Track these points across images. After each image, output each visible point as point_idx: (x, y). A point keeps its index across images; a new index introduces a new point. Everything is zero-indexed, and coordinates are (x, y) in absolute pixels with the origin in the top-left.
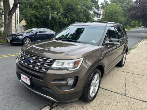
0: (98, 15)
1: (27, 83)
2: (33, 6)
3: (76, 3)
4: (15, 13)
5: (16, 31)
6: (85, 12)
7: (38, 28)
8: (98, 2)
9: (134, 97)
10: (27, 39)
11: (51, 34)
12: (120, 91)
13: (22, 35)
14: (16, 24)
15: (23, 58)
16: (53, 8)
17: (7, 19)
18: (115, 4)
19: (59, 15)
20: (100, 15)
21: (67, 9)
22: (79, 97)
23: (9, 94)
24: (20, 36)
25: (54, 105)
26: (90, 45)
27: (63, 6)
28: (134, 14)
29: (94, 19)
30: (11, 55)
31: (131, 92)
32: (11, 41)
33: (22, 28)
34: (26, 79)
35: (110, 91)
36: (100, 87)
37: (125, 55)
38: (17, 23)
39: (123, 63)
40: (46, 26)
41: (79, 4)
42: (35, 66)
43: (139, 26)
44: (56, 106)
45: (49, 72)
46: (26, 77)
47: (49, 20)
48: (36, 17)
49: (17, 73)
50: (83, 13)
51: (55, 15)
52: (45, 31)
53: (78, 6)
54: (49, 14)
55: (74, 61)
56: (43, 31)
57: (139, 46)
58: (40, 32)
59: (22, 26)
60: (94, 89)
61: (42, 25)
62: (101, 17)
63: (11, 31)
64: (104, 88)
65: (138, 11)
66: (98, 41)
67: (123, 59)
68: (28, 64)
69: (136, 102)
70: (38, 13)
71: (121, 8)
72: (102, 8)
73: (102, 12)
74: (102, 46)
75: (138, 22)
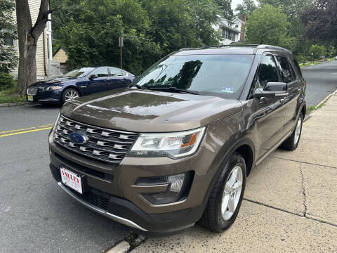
0: (230, 33)
1: (76, 189)
2: (83, 17)
3: (179, 7)
4: (42, 35)
5: (46, 75)
6: (202, 27)
7: (96, 66)
8: (229, 4)
9: (326, 220)
10: (70, 93)
11: (125, 79)
12: (291, 206)
13: (58, 84)
14: (44, 58)
15: (66, 132)
16: (128, 21)
17: (26, 48)
18: (269, 7)
19: (141, 35)
20: (236, 33)
21: (160, 22)
22: (197, 220)
23: (35, 215)
24: (55, 85)
25: (138, 240)
27: (150, 14)
28: (317, 29)
29: (221, 42)
30: (37, 128)
31: (317, 207)
32: (36, 98)
33: (58, 67)
35: (267, 206)
36: (244, 197)
37: (300, 122)
38: (47, 57)
39: (295, 142)
40: (112, 61)
41: (188, 10)
42: (93, 149)
43: (327, 56)
44: (143, 241)
46: (74, 175)
47: (119, 48)
48: (91, 43)
49: (52, 166)
50: (197, 29)
51: (133, 35)
52: (112, 73)
53: (186, 15)
54: (120, 35)
55: (182, 135)
56: (106, 73)
57: (329, 102)
58: (99, 76)
59: (59, 65)
60: (231, 202)
61: (104, 60)
62: (238, 38)
63: (35, 76)
64: (253, 199)
65: (325, 21)
67: (294, 132)
68: (77, 146)
69: (332, 230)
70: (94, 33)
71: (285, 16)
72: (239, 18)
73: (240, 26)
74: (247, 99)
75: (326, 47)
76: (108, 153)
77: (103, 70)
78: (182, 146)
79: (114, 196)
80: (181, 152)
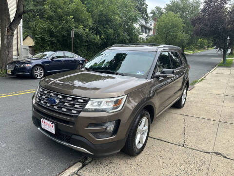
0: (146, 29)
2: (46, 16)
3: (112, 12)
5: (18, 55)
6: (127, 25)
7: (56, 50)
8: (146, 9)
9: (195, 148)
10: (37, 69)
11: (75, 60)
12: (176, 141)
13: (29, 63)
15: (44, 97)
16: (78, 20)
17: (6, 37)
18: (172, 13)
19: (86, 30)
20: (150, 29)
21: (99, 21)
22: (122, 148)
24: (27, 64)
25: (87, 162)
26: (134, 78)
27: (93, 16)
28: (201, 29)
29: (140, 36)
30: (16, 93)
31: (191, 141)
32: (13, 72)
33: (27, 50)
34: (49, 126)
36: (149, 136)
37: (185, 91)
38: (19, 43)
39: (183, 103)
40: (66, 47)
41: (118, 14)
42: (62, 108)
43: (208, 46)
44: (90, 162)
45: (82, 114)
46: (50, 123)
47: (71, 38)
48: (51, 34)
50: (124, 27)
51: (81, 30)
52: (66, 55)
53: (117, 17)
54: (72, 29)
55: (114, 99)
56: (63, 56)
57: (207, 78)
58: (58, 57)
59: (28, 48)
60: (141, 138)
61: (60, 46)
62: (151, 33)
63: (12, 56)
64: (155, 137)
66: (146, 72)
67: (182, 97)
69: (197, 153)
70: (54, 28)
71: (181, 20)
72: (152, 19)
73: (153, 25)
74: (151, 79)
75: (208, 40)
76: (71, 110)
77: (60, 53)
78: (114, 106)
79: (75, 134)
80: (113, 109)
